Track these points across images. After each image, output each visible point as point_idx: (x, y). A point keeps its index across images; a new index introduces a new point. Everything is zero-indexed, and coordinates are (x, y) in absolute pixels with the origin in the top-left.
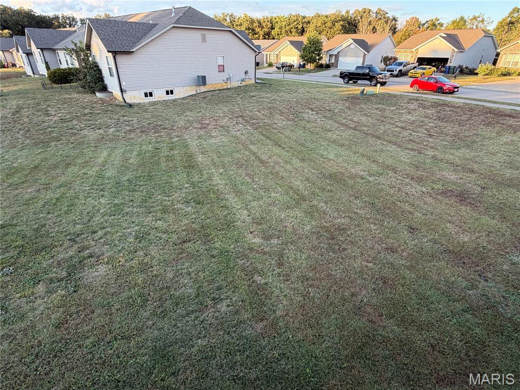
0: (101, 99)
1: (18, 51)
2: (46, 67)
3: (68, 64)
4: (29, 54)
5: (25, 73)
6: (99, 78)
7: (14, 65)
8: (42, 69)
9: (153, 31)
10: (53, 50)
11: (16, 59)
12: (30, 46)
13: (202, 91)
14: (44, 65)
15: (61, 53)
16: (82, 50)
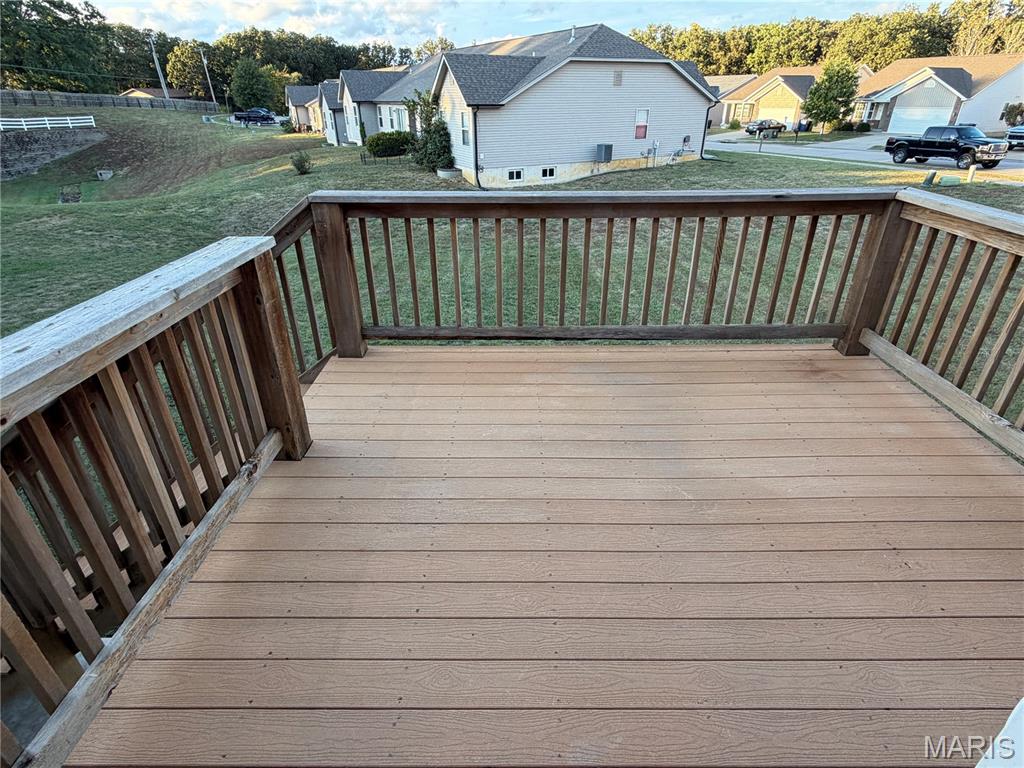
0: (445, 181)
1: (321, 105)
2: (361, 131)
3: (392, 127)
4: (337, 110)
5: (324, 140)
6: (444, 146)
7: (309, 128)
8: (354, 135)
9: (536, 69)
10: (374, 104)
11: (312, 118)
12: (342, 98)
13: (601, 172)
14: (358, 127)
15: (385, 109)
16: (427, 104)
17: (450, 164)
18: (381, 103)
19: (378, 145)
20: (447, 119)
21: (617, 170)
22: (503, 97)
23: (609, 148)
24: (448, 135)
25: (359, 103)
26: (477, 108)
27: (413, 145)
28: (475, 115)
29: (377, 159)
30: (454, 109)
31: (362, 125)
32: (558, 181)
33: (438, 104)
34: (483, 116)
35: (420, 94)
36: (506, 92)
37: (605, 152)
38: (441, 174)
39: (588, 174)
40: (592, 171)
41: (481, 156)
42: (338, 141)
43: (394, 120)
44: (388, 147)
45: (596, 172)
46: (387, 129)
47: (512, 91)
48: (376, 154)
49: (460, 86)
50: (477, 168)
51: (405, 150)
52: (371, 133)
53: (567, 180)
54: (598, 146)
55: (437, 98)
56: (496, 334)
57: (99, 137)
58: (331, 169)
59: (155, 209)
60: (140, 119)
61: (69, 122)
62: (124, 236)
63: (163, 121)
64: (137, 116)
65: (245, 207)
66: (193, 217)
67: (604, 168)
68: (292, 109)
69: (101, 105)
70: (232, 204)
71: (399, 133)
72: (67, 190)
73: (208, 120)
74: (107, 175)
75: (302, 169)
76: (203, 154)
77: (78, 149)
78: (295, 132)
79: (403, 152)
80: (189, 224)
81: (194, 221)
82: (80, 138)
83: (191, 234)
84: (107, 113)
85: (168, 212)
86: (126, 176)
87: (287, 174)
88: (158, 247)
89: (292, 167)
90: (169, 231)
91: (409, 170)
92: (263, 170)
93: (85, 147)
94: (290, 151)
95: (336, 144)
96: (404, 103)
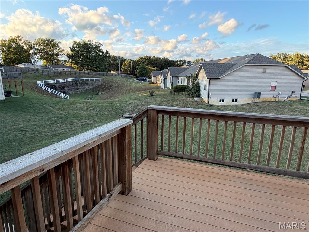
0: (197, 101)
1: (161, 77)
2: (172, 84)
3: (182, 84)
4: (166, 78)
5: (160, 87)
6: (198, 90)
7: (156, 83)
8: (169, 85)
9: (233, 67)
10: (177, 77)
11: (158, 80)
12: (167, 75)
13: (256, 101)
14: (171, 83)
15: (180, 78)
16: (193, 77)
17: (199, 96)
18: (179, 76)
19: (176, 89)
20: (200, 82)
21: (263, 101)
22: (220, 76)
23: (259, 94)
24: (199, 87)
25: (172, 77)
26: (210, 79)
27: (187, 89)
28: (209, 81)
29: (175, 93)
30: (203, 79)
31: (172, 83)
32: (238, 104)
33: (197, 78)
34: (212, 81)
35: (192, 74)
36: (221, 74)
37: (258, 95)
38: (195, 99)
39: (250, 102)
40: (252, 101)
41: (210, 94)
42: (164, 87)
43: (182, 81)
44: (179, 90)
45: (253, 102)
46: (180, 84)
47: (223, 74)
48: (175, 91)
49: (205, 72)
50: (208, 98)
51: (185, 91)
52: (175, 85)
53: (242, 104)
54: (255, 92)
55: (197, 76)
56: (204, 160)
57: (100, 83)
58: (161, 95)
59: (109, 104)
60: (112, 79)
61: (95, 79)
62: (100, 110)
63: (118, 80)
64: (111, 78)
65: (133, 105)
66: (118, 106)
67: (257, 100)
68: (153, 77)
69: (103, 75)
70: (130, 104)
71: (184, 86)
72: (89, 96)
73: (129, 80)
74: (100, 93)
75: (152, 95)
76: (125, 89)
77: (95, 86)
78: (152, 84)
79: (184, 91)
80: (116, 108)
81: (119, 108)
82: (96, 83)
83: (117, 111)
84: (104, 77)
85: (113, 105)
86: (105, 94)
87: (147, 96)
88: (107, 114)
89: (149, 94)
90: (111, 110)
91: (185, 97)
92: (141, 94)
93: (97, 86)
94: (150, 89)
95: (163, 88)
96: (186, 77)
